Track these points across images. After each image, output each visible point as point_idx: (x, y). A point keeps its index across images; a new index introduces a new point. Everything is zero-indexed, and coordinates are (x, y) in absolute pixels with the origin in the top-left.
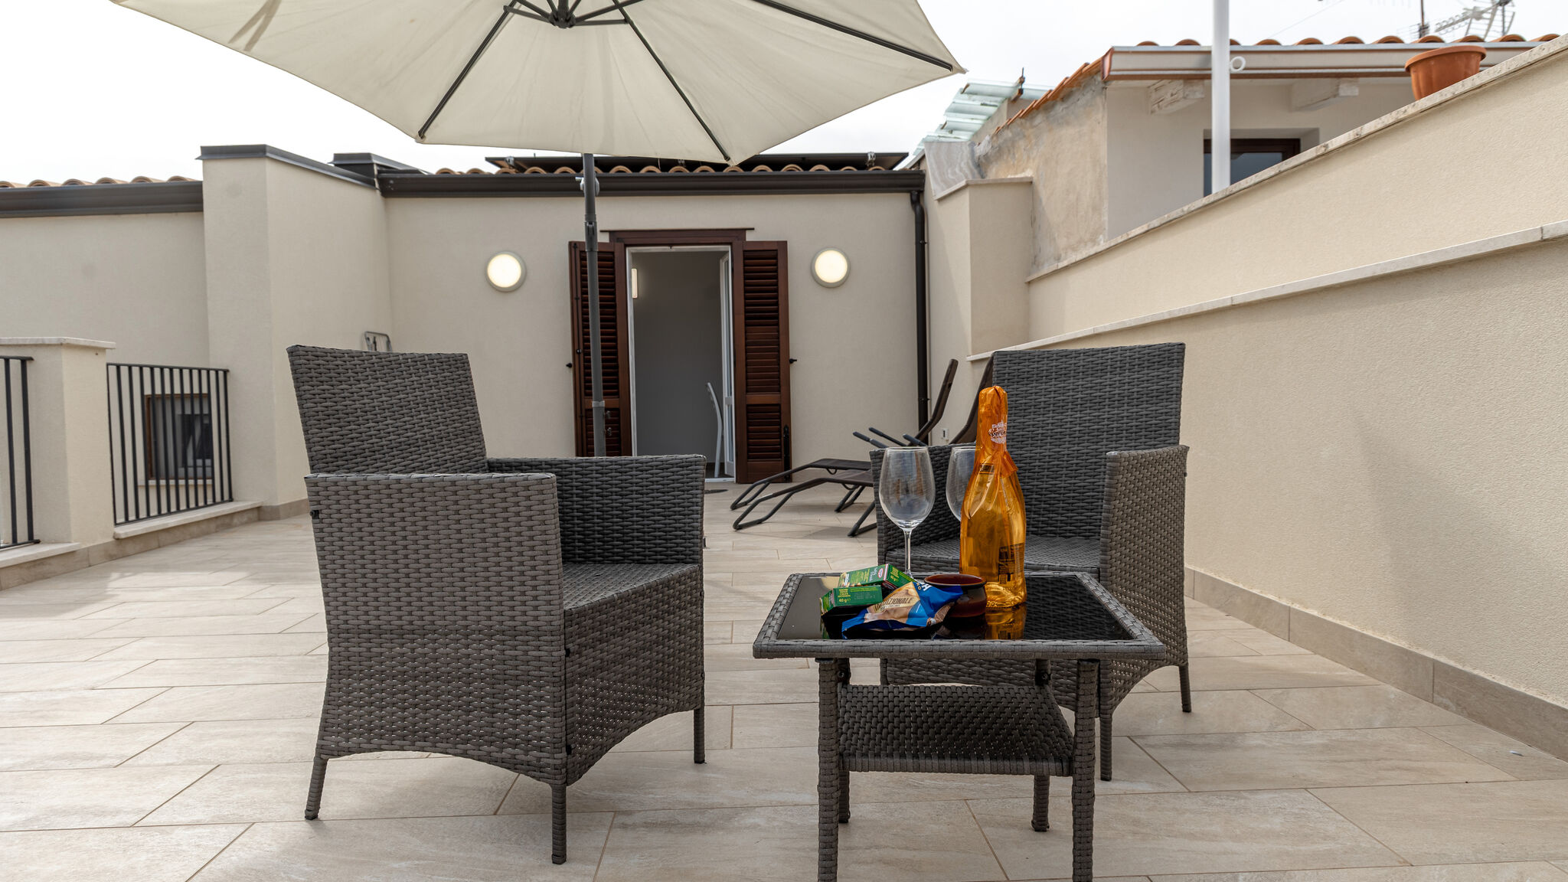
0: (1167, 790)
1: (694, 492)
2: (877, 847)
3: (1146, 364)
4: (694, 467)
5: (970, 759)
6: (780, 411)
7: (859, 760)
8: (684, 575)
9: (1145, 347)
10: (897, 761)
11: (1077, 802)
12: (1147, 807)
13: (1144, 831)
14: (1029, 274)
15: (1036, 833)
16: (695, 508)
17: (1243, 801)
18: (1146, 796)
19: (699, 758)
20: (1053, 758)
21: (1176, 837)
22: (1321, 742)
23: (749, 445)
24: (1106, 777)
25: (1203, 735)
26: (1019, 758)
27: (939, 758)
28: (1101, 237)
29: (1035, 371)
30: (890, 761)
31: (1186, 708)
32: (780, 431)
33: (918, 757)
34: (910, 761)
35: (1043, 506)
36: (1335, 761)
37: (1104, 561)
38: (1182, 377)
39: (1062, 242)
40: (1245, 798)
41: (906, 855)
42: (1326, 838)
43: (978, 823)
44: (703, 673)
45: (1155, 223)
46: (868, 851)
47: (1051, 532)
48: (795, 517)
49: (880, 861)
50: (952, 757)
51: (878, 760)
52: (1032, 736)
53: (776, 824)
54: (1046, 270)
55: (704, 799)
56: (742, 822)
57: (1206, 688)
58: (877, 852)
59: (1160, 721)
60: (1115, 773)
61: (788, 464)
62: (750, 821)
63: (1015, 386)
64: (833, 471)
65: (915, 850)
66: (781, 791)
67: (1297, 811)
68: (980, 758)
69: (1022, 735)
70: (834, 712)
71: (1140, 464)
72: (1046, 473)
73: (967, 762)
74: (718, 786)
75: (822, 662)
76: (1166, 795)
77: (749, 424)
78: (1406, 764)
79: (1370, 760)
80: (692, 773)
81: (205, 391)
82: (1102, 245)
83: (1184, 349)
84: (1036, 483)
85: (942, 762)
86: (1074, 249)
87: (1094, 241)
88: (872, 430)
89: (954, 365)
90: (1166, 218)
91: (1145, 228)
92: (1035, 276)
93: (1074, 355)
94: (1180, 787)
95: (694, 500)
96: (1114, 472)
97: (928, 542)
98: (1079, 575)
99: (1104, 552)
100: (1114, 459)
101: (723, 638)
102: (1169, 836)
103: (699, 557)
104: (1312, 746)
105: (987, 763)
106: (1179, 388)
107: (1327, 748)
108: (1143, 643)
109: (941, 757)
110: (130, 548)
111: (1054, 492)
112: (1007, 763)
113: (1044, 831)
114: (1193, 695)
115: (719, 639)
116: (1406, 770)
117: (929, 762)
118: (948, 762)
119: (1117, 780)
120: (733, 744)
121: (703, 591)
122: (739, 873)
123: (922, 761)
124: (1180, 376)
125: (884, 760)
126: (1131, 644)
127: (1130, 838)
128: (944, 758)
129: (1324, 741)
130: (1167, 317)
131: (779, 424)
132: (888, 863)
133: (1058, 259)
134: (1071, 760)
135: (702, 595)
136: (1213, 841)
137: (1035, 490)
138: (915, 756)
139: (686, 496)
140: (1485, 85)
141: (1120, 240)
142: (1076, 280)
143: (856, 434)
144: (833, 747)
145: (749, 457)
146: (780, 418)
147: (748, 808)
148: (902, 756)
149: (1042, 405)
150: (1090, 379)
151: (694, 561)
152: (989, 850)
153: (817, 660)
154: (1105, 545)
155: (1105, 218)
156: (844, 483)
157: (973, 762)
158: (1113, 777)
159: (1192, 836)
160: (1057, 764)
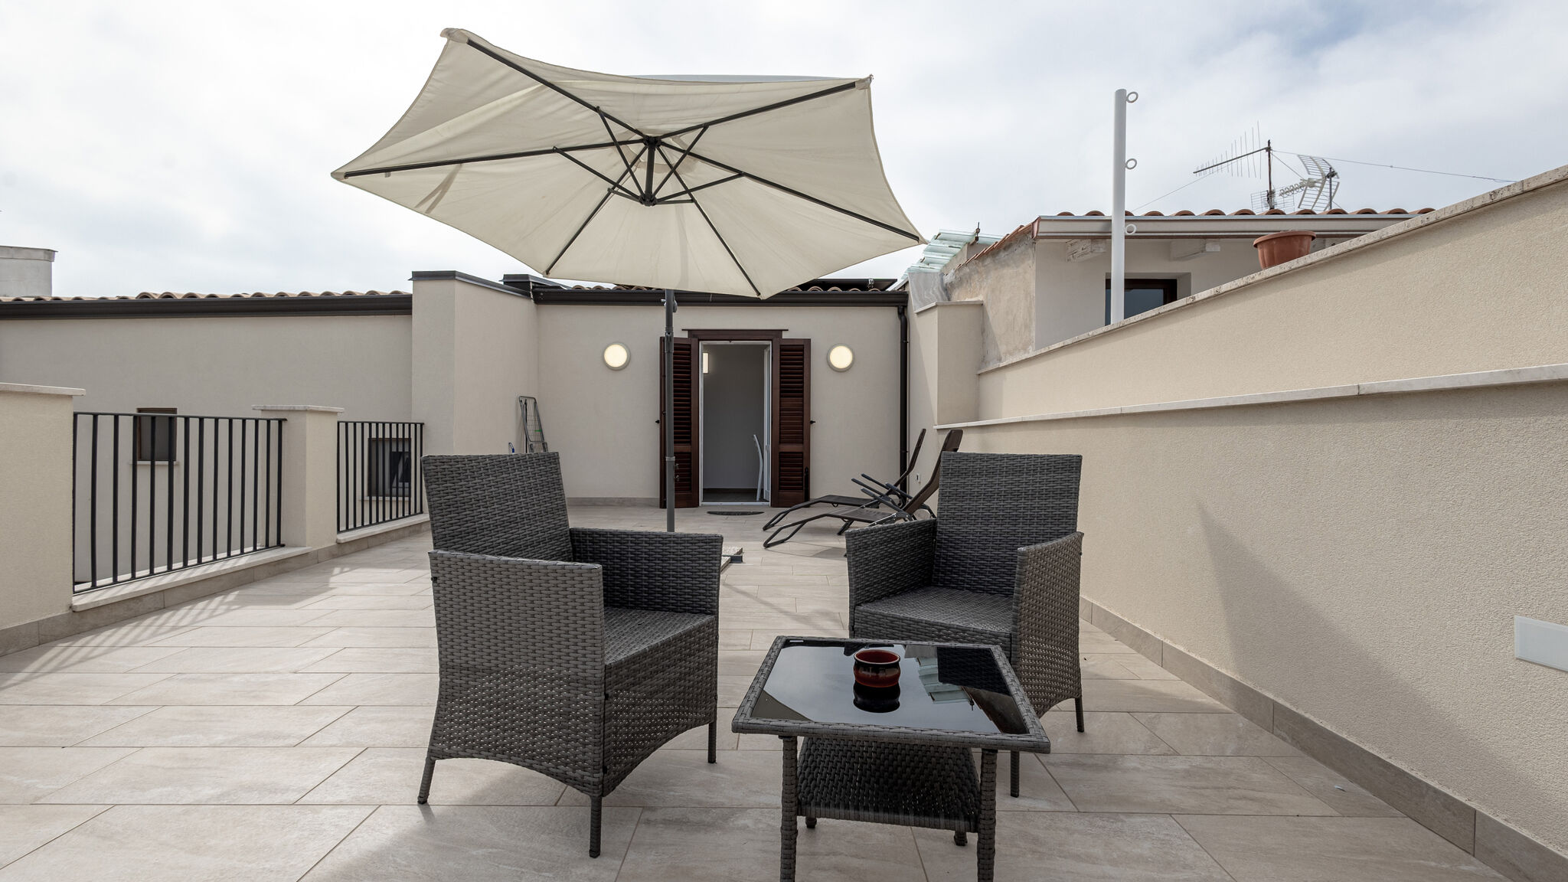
0: (1060, 809)
1: (713, 562)
2: (835, 854)
3: (1053, 469)
4: (714, 544)
5: (898, 814)
6: (802, 457)
7: (813, 809)
8: (703, 625)
9: (1052, 456)
10: (842, 811)
11: (981, 856)
12: (1045, 825)
13: (1041, 850)
14: (980, 369)
15: (959, 847)
16: (714, 574)
17: (1120, 824)
18: (1044, 814)
19: (712, 759)
20: (962, 816)
21: (1065, 857)
22: (1184, 767)
23: (780, 480)
24: (1015, 793)
25: (1092, 755)
26: (937, 816)
27: (874, 811)
28: (1030, 347)
29: (971, 469)
30: (837, 811)
31: (1080, 728)
32: (802, 470)
33: (858, 810)
34: (852, 812)
35: (975, 569)
36: (1195, 788)
37: (1015, 630)
38: (1079, 481)
39: (1003, 348)
40: (1122, 821)
41: (856, 863)
42: (1185, 867)
44: (716, 696)
45: (1069, 342)
46: (827, 857)
47: (980, 589)
49: (835, 868)
50: (886, 810)
51: (827, 809)
53: (760, 826)
54: (990, 368)
55: (711, 798)
56: (735, 823)
57: (1097, 709)
58: (834, 859)
59: (1060, 740)
60: (1022, 790)
61: (807, 498)
62: (741, 822)
63: (956, 479)
64: (836, 505)
65: (863, 858)
66: (769, 793)
67: (1162, 837)
68: (906, 812)
69: (942, 788)
70: (794, 782)
71: (1044, 554)
72: (977, 544)
73: (896, 816)
74: (723, 785)
76: (1060, 814)
77: (780, 466)
78: (1251, 794)
79: (1222, 788)
80: (705, 773)
81: (407, 436)
82: (1031, 353)
83: (1081, 460)
84: (970, 552)
85: (877, 814)
86: (1011, 354)
87: (1025, 350)
88: (863, 475)
89: (924, 431)
90: (1076, 338)
91: (1061, 344)
92: (983, 371)
93: (999, 459)
94: (1071, 807)
95: (713, 568)
96: (1023, 563)
97: (888, 597)
98: (992, 647)
99: (1015, 623)
100: (1023, 554)
101: (745, 645)
102: (1060, 857)
103: (715, 610)
104: (1176, 771)
105: (912, 818)
106: (1077, 489)
107: (1188, 774)
108: (1033, 739)
109: (876, 810)
110: (347, 549)
111: (983, 559)
112: (927, 819)
113: (964, 845)
114: (1085, 715)
116: (1251, 800)
117: (866, 813)
118: (881, 814)
119: (1024, 797)
120: (739, 745)
121: (718, 635)
122: (727, 874)
123: (861, 813)
125: (832, 810)
127: (1029, 856)
128: (878, 811)
129: (1186, 767)
130: (1074, 416)
131: (802, 466)
132: (841, 871)
133: (1000, 360)
134: (977, 821)
135: (717, 638)
136: (1094, 864)
137: (969, 556)
138: (857, 808)
139: (708, 564)
140: (1314, 263)
141: (1046, 350)
142: (1010, 376)
143: (854, 480)
144: (793, 800)
145: (780, 489)
146: (802, 461)
147: (742, 809)
148: (847, 807)
149: (976, 494)
150: (1011, 477)
151: (712, 613)
152: (919, 863)
154: (1015, 617)
155: (1033, 334)
156: (843, 518)
157: (901, 817)
158: (1020, 793)
159: (1077, 857)
160: (966, 822)
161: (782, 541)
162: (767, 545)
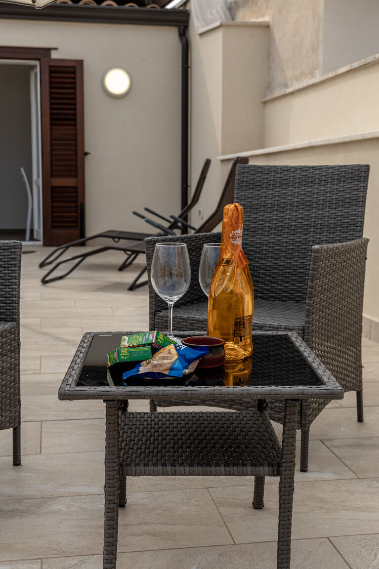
0: (343, 478)
1: (13, 268)
2: (145, 524)
3: (343, 179)
4: (13, 250)
5: (210, 466)
6: (77, 192)
7: (134, 468)
8: (5, 331)
9: (342, 166)
10: (160, 468)
11: (282, 493)
12: (330, 490)
13: (327, 506)
14: (265, 96)
15: (255, 510)
16: (14, 280)
18: (330, 482)
19: (17, 462)
20: (267, 464)
21: (348, 510)
23: (53, 217)
24: (304, 469)
25: (370, 438)
26: (244, 465)
27: (189, 466)
28: (317, 72)
29: (265, 181)
30: (156, 469)
31: (360, 419)
32: (76, 207)
33: (175, 466)
34: (169, 468)
35: (268, 278)
37: (308, 322)
38: (366, 189)
39: (289, 73)
41: (165, 528)
43: (215, 505)
44: (19, 401)
45: (356, 65)
46: (138, 527)
47: (273, 297)
48: (88, 274)
49: (147, 533)
50: (199, 465)
51: (147, 468)
52: (254, 448)
53: (73, 509)
54: (278, 93)
55: (21, 492)
56: (48, 508)
57: (374, 404)
58: (145, 527)
59: (342, 429)
60: (310, 466)
61: (82, 233)
62: (54, 507)
63: (251, 191)
64: (116, 240)
65: (171, 524)
66: (77, 485)
68: (217, 465)
69: (247, 448)
70: (116, 436)
71: (335, 254)
72: (270, 255)
73: (208, 468)
74: (31, 482)
75: (108, 403)
76: (343, 481)
77: (53, 202)
80: (11, 473)
82: (318, 78)
83: (369, 169)
84: (263, 262)
85: (191, 468)
86: (298, 79)
87: (312, 74)
88: (147, 210)
89: (208, 163)
90: (363, 61)
91: (347, 68)
92: (269, 98)
93: (293, 170)
94: (353, 475)
95: (13, 274)
96: (316, 260)
97: (186, 305)
98: (290, 334)
99: (308, 316)
100: (317, 251)
101: (34, 370)
102: (343, 510)
103: (16, 317)
105: (222, 469)
106: (364, 197)
108: (329, 388)
109: (191, 465)
111: (276, 269)
112: (236, 468)
113: (261, 508)
114: (365, 409)
115: (31, 370)
117: (182, 468)
118: (195, 468)
119: (312, 471)
120: (42, 450)
121: (19, 341)
122: (47, 545)
123: (177, 468)
124: (365, 188)
125: (151, 468)
126: (320, 388)
127: (318, 511)
128: (193, 466)
130: (360, 138)
131: (76, 202)
132: (152, 535)
133: (286, 86)
134: (279, 465)
135: (19, 345)
136: (372, 512)
137: (262, 266)
138: (173, 465)
139: (6, 272)
141: (330, 75)
142: (299, 103)
143: (135, 213)
144: (116, 460)
145: (53, 227)
146: (76, 197)
147: (54, 498)
148: (164, 465)
149: (269, 206)
150: (303, 188)
151: (13, 320)
152: (222, 524)
153: (105, 401)
154: (308, 311)
155: (321, 58)
156: (125, 250)
157: (213, 468)
158: (308, 469)
159: (358, 509)
160: (270, 468)
161: (61, 278)
162: (45, 282)
